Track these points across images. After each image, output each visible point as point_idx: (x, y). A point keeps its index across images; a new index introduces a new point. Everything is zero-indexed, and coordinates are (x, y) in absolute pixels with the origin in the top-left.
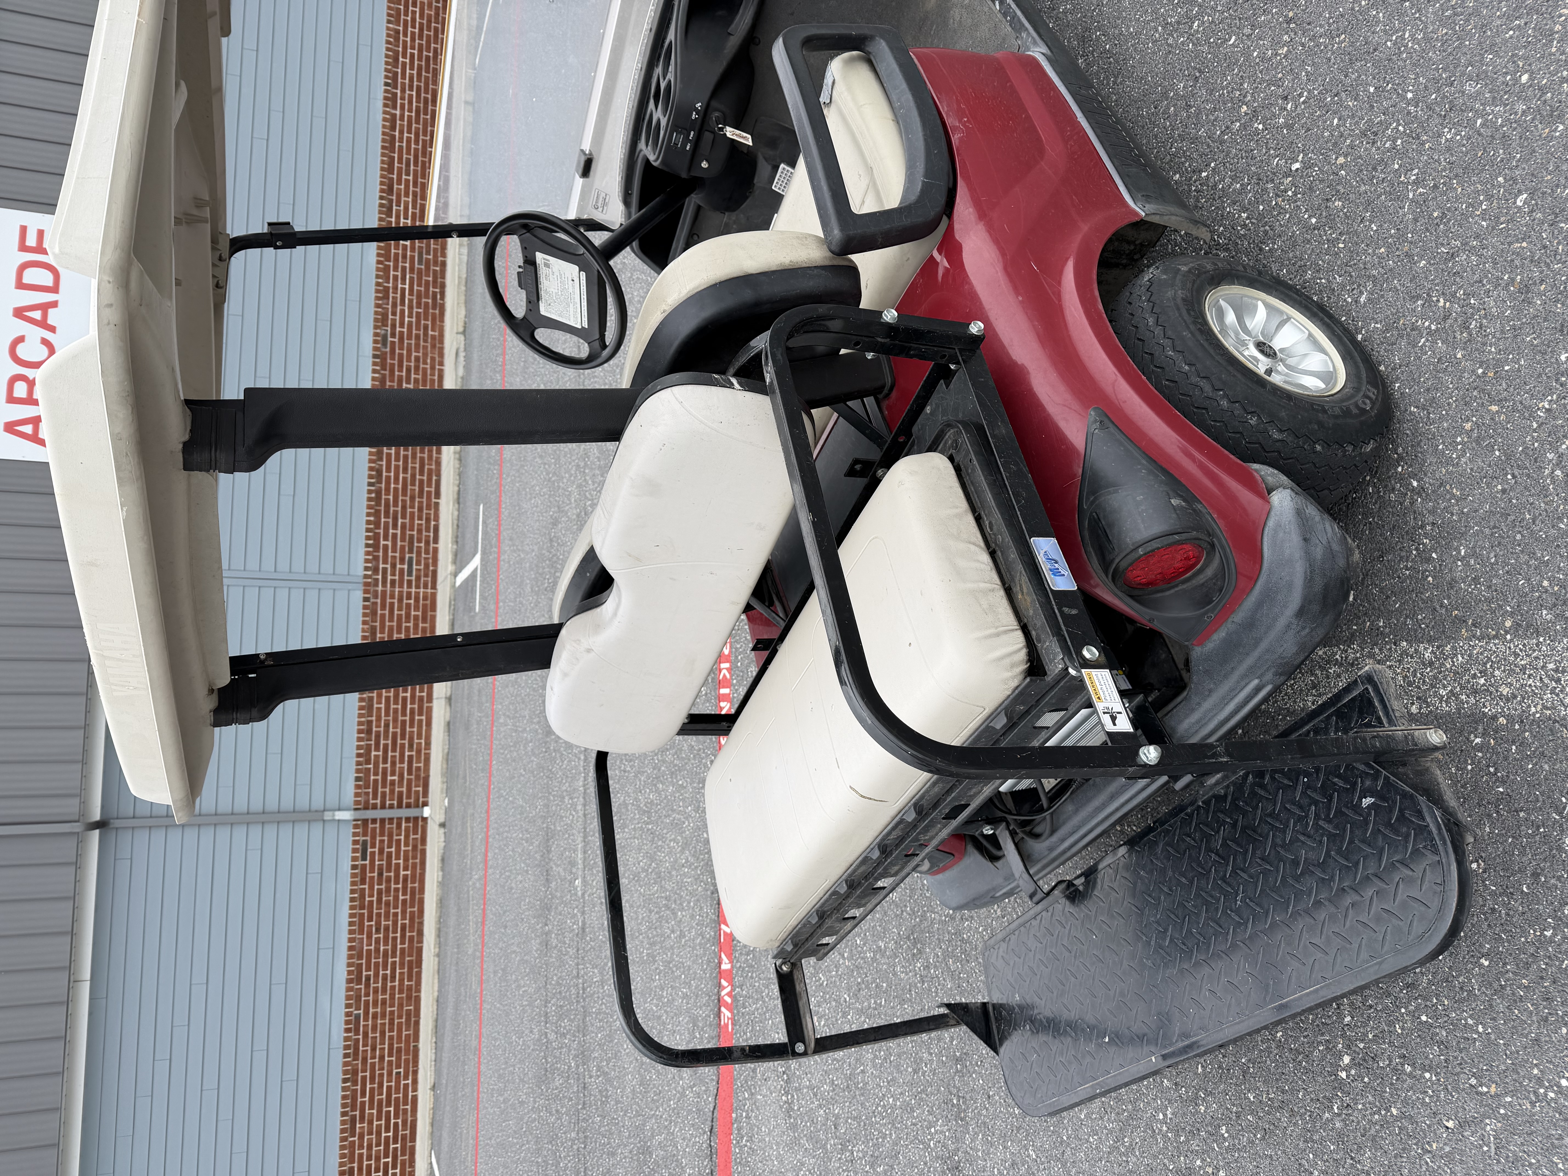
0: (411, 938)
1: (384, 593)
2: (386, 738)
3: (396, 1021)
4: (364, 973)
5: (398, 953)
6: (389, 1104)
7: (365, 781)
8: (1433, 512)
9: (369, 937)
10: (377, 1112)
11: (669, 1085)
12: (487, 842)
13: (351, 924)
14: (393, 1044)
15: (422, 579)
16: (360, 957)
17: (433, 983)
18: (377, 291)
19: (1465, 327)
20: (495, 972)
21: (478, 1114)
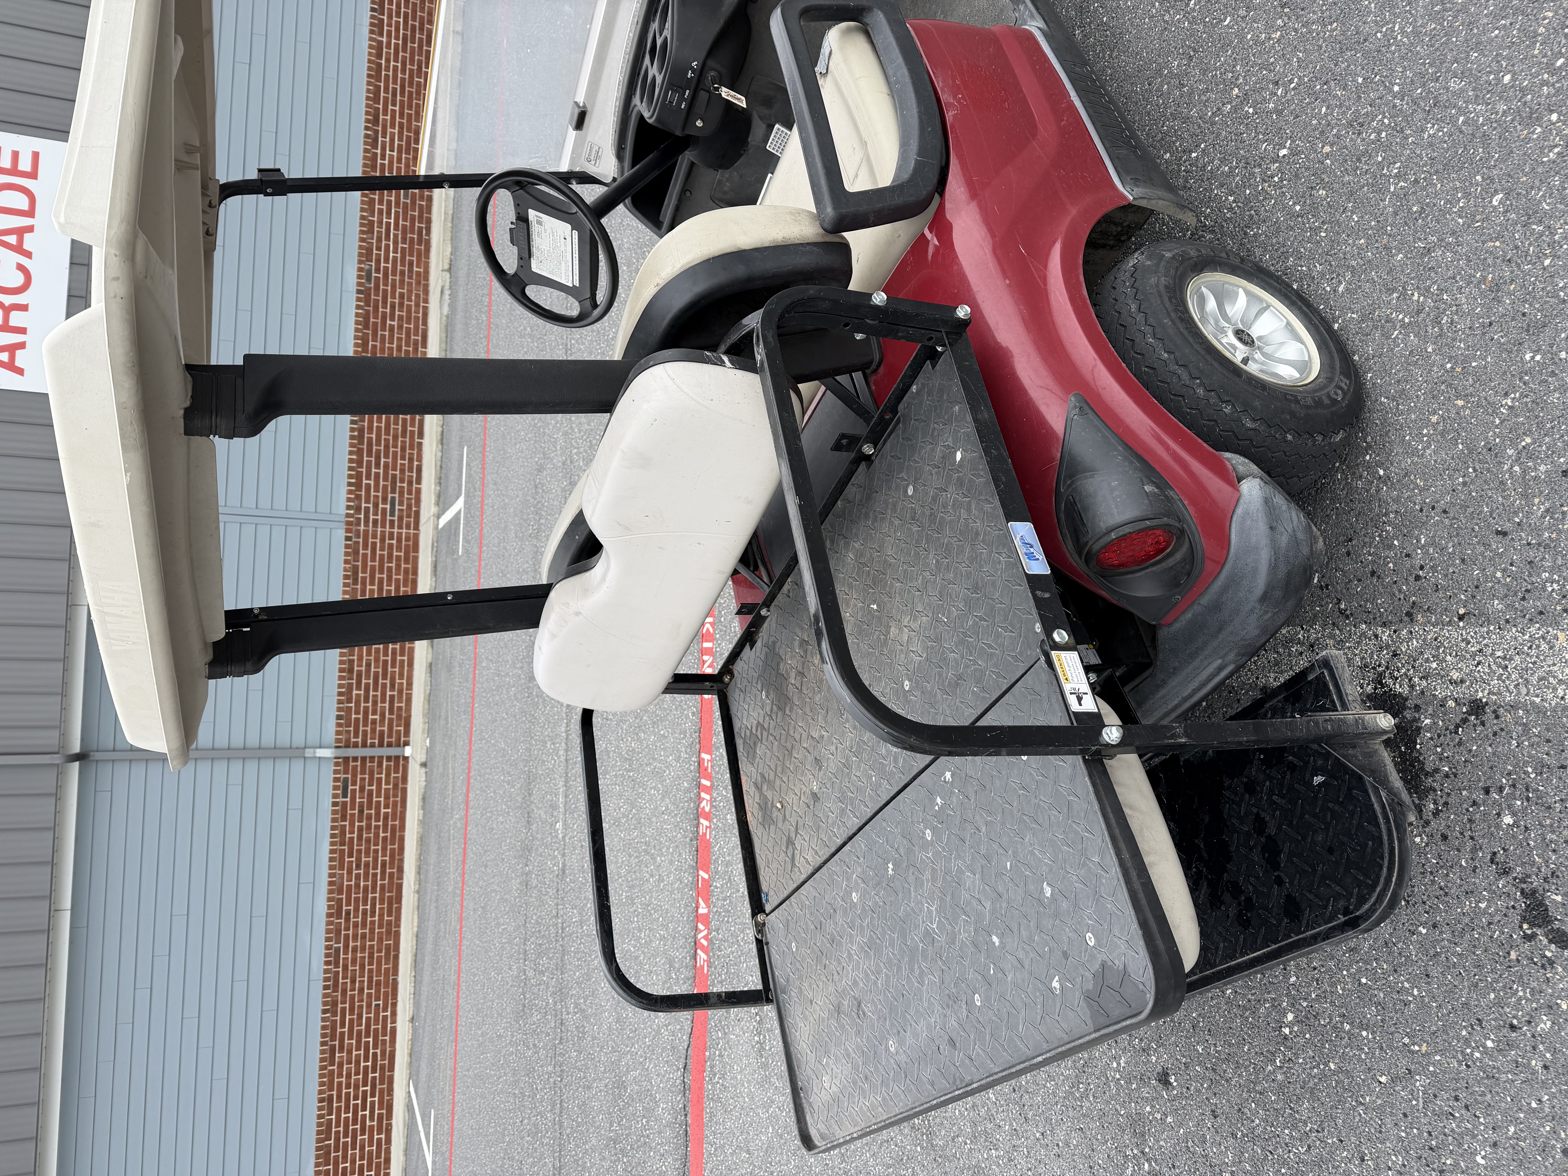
0: (391, 875)
1: (366, 532)
2: (368, 677)
3: (376, 955)
4: (344, 908)
5: (378, 889)
6: (368, 1035)
7: (347, 719)
8: (1397, 500)
9: (350, 872)
10: (357, 1042)
11: (645, 1023)
12: (469, 783)
13: (331, 859)
14: (372, 977)
15: (405, 519)
16: (340, 892)
17: (413, 919)
18: (362, 225)
19: (1437, 322)
20: (475, 910)
21: (456, 1046)
